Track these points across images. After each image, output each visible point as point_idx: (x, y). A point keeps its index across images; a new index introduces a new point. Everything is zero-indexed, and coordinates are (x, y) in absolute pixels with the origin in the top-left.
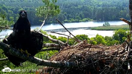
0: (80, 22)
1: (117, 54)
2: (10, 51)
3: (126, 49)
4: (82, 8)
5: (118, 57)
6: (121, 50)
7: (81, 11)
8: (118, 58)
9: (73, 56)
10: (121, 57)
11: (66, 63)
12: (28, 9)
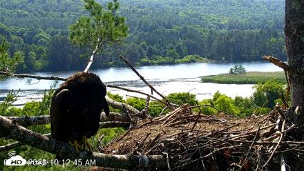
0: (178, 63)
1: (258, 138)
2: (15, 134)
3: (277, 127)
4: (182, 33)
5: (258, 144)
6: (266, 129)
7: (180, 39)
8: (259, 148)
9: (158, 142)
10: (266, 144)
11: (143, 159)
12: (57, 33)
